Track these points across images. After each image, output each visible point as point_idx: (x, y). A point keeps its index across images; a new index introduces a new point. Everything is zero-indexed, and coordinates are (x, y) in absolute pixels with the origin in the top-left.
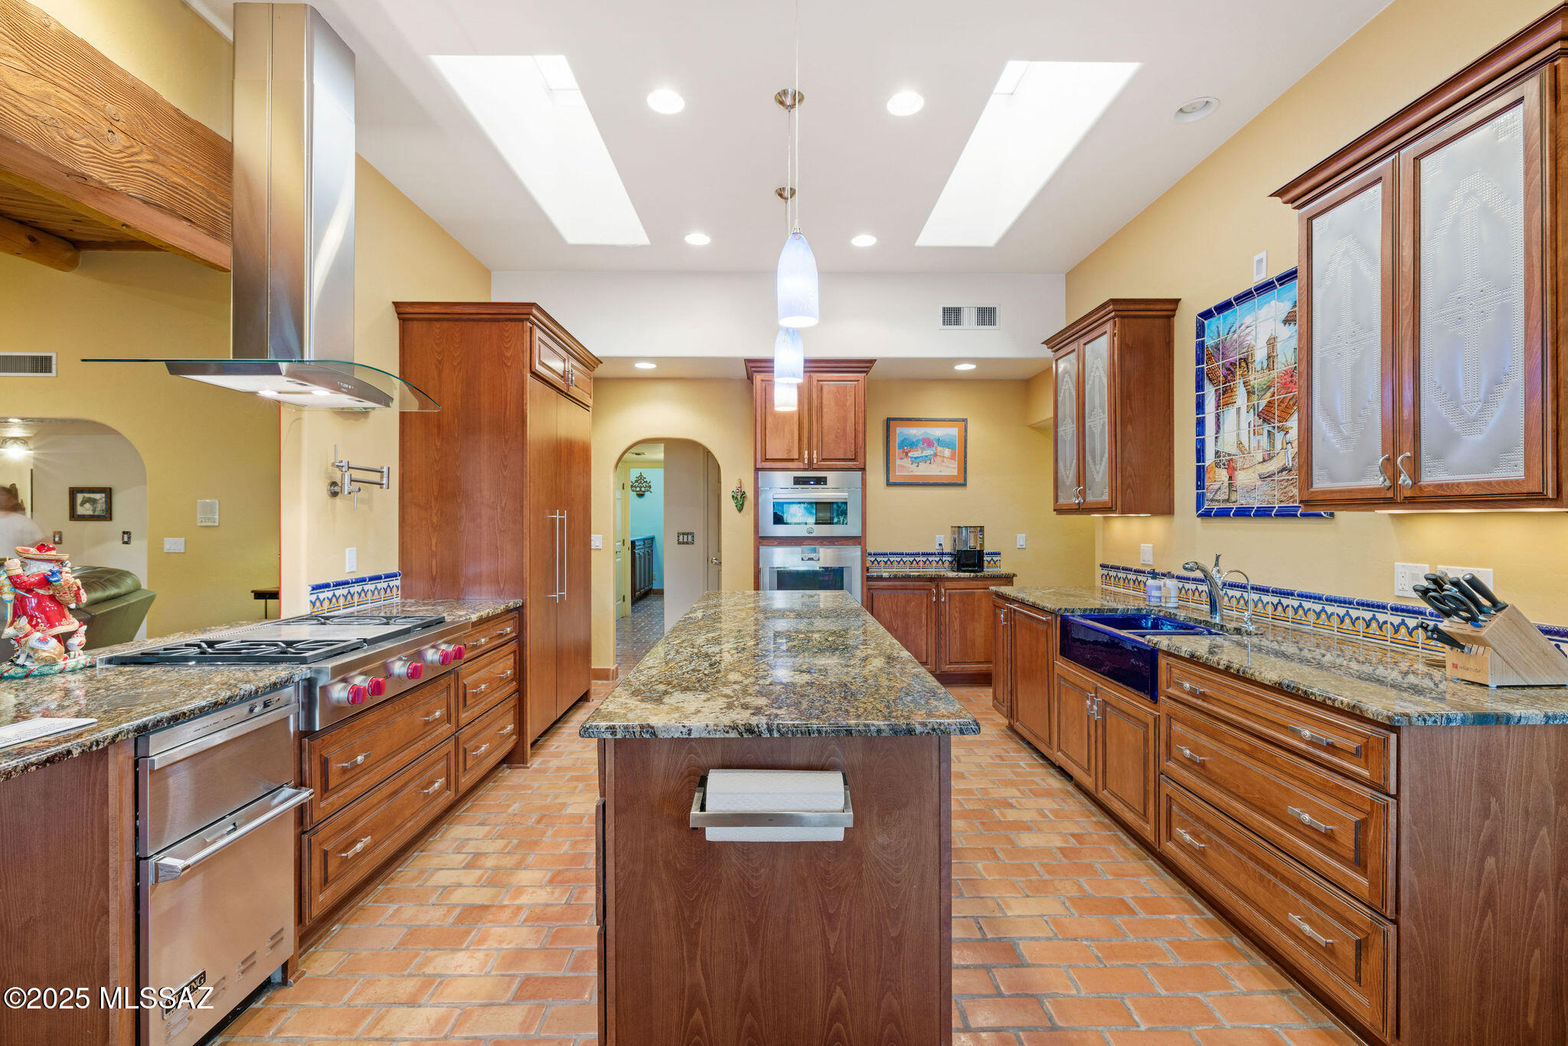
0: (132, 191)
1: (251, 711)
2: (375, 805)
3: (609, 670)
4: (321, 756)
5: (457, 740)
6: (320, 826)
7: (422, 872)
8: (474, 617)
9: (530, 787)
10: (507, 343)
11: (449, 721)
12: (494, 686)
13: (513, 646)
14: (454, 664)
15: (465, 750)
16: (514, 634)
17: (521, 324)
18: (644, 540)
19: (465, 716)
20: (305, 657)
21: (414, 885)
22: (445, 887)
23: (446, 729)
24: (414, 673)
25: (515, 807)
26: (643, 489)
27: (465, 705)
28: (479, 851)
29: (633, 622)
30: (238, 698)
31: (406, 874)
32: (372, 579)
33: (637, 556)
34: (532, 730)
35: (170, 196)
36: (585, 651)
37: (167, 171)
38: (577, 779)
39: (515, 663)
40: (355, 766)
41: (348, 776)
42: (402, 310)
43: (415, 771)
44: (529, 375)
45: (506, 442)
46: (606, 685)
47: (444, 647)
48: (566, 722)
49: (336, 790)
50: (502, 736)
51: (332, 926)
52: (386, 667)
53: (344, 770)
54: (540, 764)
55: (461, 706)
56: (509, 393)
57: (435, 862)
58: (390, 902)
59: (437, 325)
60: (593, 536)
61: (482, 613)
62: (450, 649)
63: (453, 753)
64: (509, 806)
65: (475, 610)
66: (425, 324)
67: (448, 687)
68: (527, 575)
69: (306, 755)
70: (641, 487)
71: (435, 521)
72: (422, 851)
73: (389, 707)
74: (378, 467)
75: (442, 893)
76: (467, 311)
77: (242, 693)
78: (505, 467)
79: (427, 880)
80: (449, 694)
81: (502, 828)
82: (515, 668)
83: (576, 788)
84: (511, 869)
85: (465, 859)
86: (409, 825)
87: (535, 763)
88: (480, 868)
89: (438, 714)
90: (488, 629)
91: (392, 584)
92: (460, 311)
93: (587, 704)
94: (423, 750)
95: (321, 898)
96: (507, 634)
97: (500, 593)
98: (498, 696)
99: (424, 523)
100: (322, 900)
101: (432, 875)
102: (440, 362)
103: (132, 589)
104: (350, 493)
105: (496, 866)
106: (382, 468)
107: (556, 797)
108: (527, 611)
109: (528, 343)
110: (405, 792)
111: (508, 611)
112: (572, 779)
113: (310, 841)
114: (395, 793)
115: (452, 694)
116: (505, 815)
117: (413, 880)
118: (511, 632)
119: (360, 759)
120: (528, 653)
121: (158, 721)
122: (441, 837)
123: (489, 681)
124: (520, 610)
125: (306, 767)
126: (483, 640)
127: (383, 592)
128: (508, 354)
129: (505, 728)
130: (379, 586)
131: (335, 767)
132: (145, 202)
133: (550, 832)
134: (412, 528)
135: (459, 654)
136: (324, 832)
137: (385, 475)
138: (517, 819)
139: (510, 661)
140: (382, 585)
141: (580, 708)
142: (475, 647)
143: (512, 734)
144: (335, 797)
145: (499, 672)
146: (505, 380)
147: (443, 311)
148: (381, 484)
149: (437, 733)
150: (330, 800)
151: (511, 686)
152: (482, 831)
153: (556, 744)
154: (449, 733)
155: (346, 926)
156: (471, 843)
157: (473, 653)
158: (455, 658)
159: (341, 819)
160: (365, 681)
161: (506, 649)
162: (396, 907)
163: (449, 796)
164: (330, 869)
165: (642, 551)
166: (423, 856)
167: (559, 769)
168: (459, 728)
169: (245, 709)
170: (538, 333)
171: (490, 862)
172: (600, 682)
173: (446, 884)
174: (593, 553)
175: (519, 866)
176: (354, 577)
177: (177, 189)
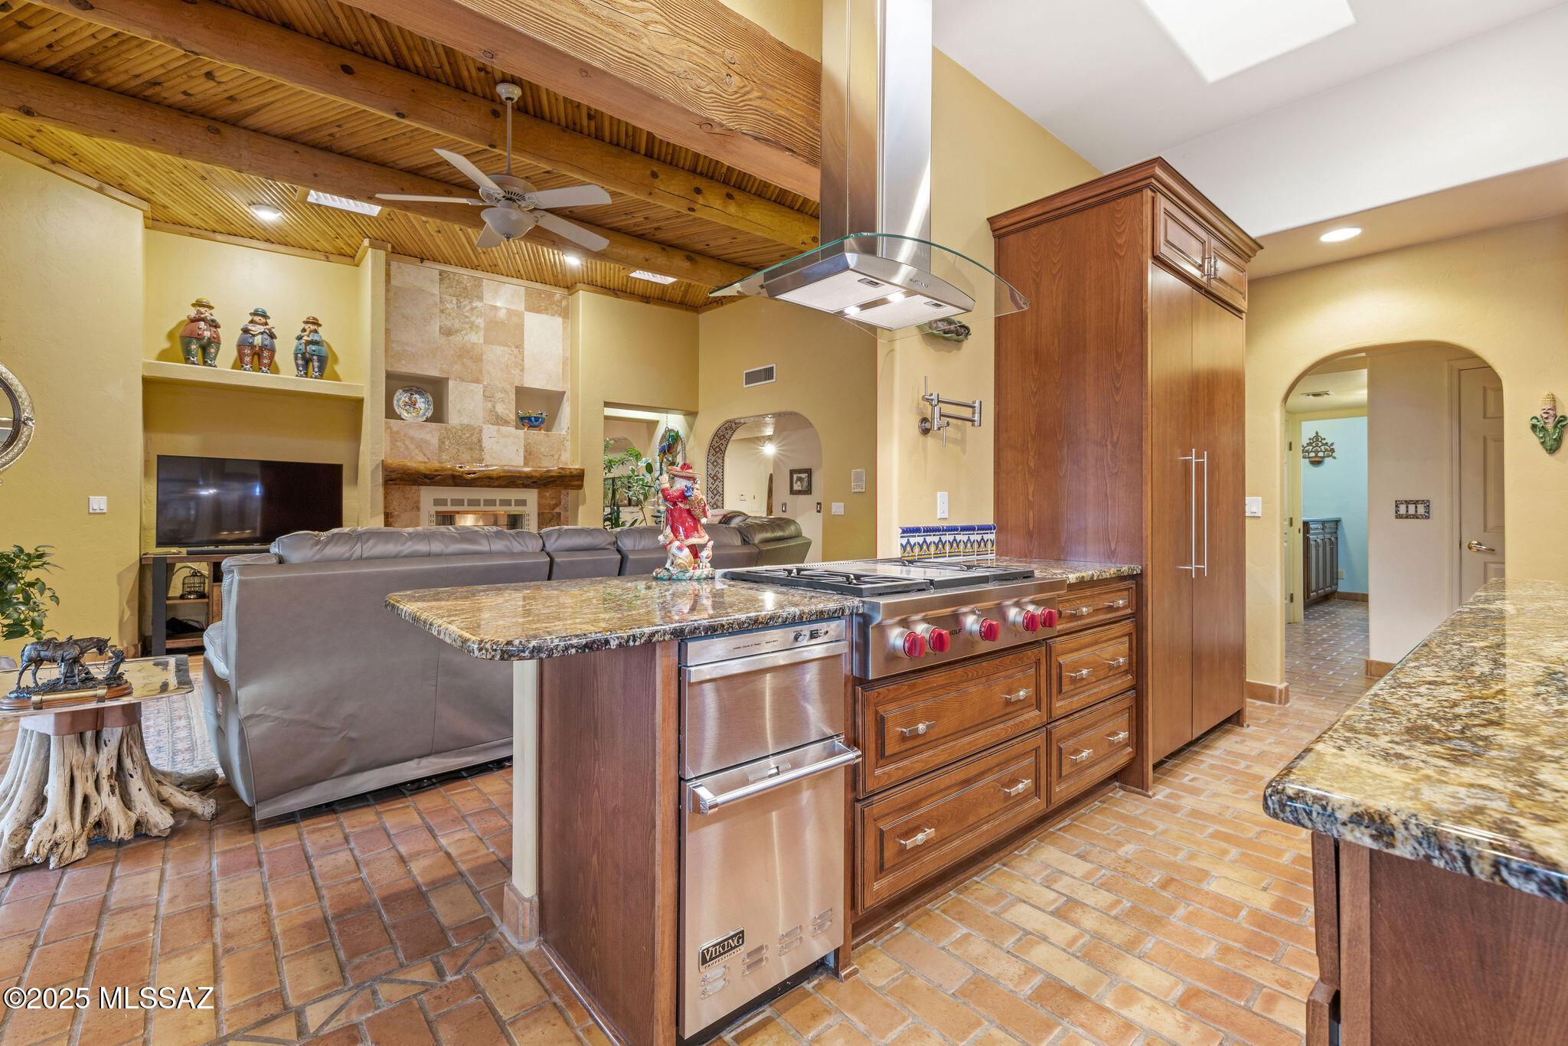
0: (745, 129)
1: (796, 639)
2: (941, 791)
3: (1275, 687)
4: (877, 712)
5: (1049, 734)
6: (875, 798)
7: (1001, 895)
8: (1072, 578)
9: (1154, 828)
10: (1119, 227)
11: (1039, 708)
12: (1102, 674)
13: (1127, 626)
14: (1042, 633)
15: (1060, 750)
16: (1129, 611)
17: (1138, 195)
18: (1323, 522)
19: (1060, 706)
20: (861, 589)
21: (989, 909)
22: (1027, 933)
23: (1032, 716)
24: (989, 633)
25: (1129, 849)
26: (1321, 454)
27: (1060, 691)
28: (1074, 896)
29: (1307, 631)
30: (780, 620)
31: (985, 885)
32: (964, 529)
33: (1312, 543)
34: (1157, 745)
35: (776, 129)
36: (1237, 658)
37: (773, 105)
38: (1227, 838)
39: (1130, 649)
40: (916, 736)
41: (908, 745)
42: (997, 225)
43: (992, 760)
44: (1150, 262)
45: (1119, 356)
46: (1268, 709)
47: (1031, 608)
48: (1206, 747)
49: (894, 759)
50: (1111, 743)
51: (896, 921)
52: (956, 618)
53: (903, 738)
54: (1166, 797)
55: (1054, 691)
56: (1122, 293)
57: (1017, 887)
58: (960, 920)
59: (1034, 231)
60: (1248, 499)
61: (1083, 574)
62: (1038, 611)
63: (1043, 750)
64: (1120, 844)
65: (1075, 570)
66: (1020, 235)
67: (1038, 663)
68: (1147, 532)
69: (859, 707)
70: (1317, 452)
71: (1032, 465)
72: (1004, 865)
73: (959, 671)
74: (970, 402)
75: (1020, 939)
76: (1069, 202)
77: (785, 615)
78: (1118, 389)
79: (1006, 909)
80: (1038, 669)
81: (1108, 873)
82: (1130, 657)
83: (1224, 852)
84: (1119, 947)
85: (1055, 900)
86: (985, 828)
87: (1161, 793)
88: (1075, 924)
89: (1022, 693)
90: (1092, 596)
91: (986, 537)
92: (1059, 205)
93: (1238, 729)
94: (1003, 736)
95: (876, 886)
96: (1118, 609)
97: (1111, 555)
98: (1104, 689)
99: (1020, 467)
100: (879, 889)
101: (1012, 905)
102: (1037, 274)
103: (794, 534)
104: (939, 429)
105: (1096, 932)
106: (974, 402)
107: (1192, 856)
108: (1149, 582)
109: (1150, 218)
110: (980, 784)
111: (1121, 578)
112: (1216, 835)
113: (863, 812)
114: (967, 782)
115: (1043, 672)
116: (1113, 854)
117: (989, 901)
118: (1124, 607)
119: (922, 727)
120: (1150, 640)
121: (695, 628)
122: (1029, 854)
123: (1095, 666)
124: (1136, 580)
125: (860, 721)
126: (1084, 609)
127: (976, 545)
128: (1120, 241)
129: (1116, 734)
130: (972, 538)
131: (894, 729)
132: (756, 138)
133: (1181, 911)
134: (1007, 474)
135: (1049, 621)
136: (879, 805)
137: (977, 410)
138: (1130, 869)
139: (1124, 646)
140: (975, 537)
141: (1228, 731)
142: (1074, 617)
143: (1127, 745)
144: (893, 766)
145: (1108, 657)
146: (1118, 274)
147: (1041, 211)
148: (973, 421)
149: (1021, 718)
150: (887, 769)
151: (1125, 679)
152: (1081, 868)
153: (1192, 776)
154: (1037, 722)
155: (909, 929)
156: (1066, 880)
157: (1069, 625)
158: (1044, 624)
159: (900, 795)
160: (927, 630)
161: (1117, 629)
162: (965, 931)
163: (1036, 806)
164: (887, 854)
165: (1321, 536)
166: (1005, 873)
167: (1195, 813)
168: (1051, 720)
169: (790, 632)
170: (1163, 203)
171: (1089, 921)
172: (1259, 703)
173: (1029, 927)
174: (1248, 522)
175: (1130, 947)
176: (946, 524)
177: (781, 120)
